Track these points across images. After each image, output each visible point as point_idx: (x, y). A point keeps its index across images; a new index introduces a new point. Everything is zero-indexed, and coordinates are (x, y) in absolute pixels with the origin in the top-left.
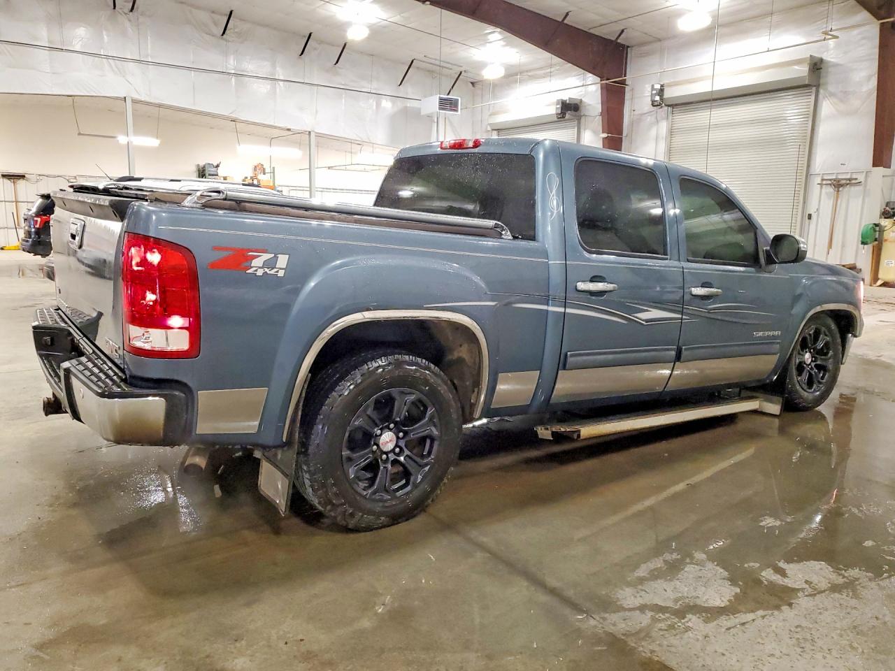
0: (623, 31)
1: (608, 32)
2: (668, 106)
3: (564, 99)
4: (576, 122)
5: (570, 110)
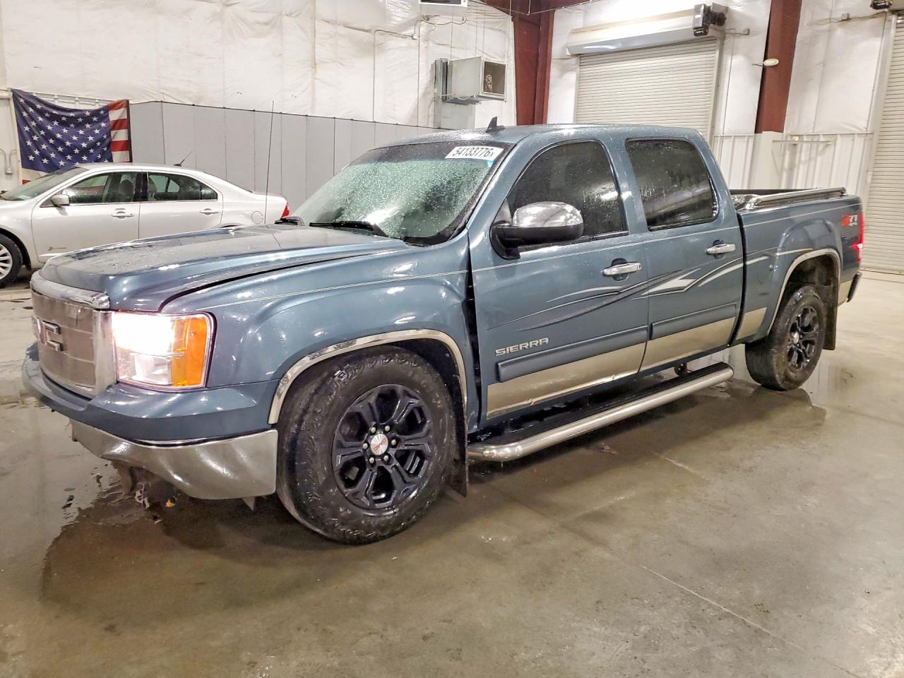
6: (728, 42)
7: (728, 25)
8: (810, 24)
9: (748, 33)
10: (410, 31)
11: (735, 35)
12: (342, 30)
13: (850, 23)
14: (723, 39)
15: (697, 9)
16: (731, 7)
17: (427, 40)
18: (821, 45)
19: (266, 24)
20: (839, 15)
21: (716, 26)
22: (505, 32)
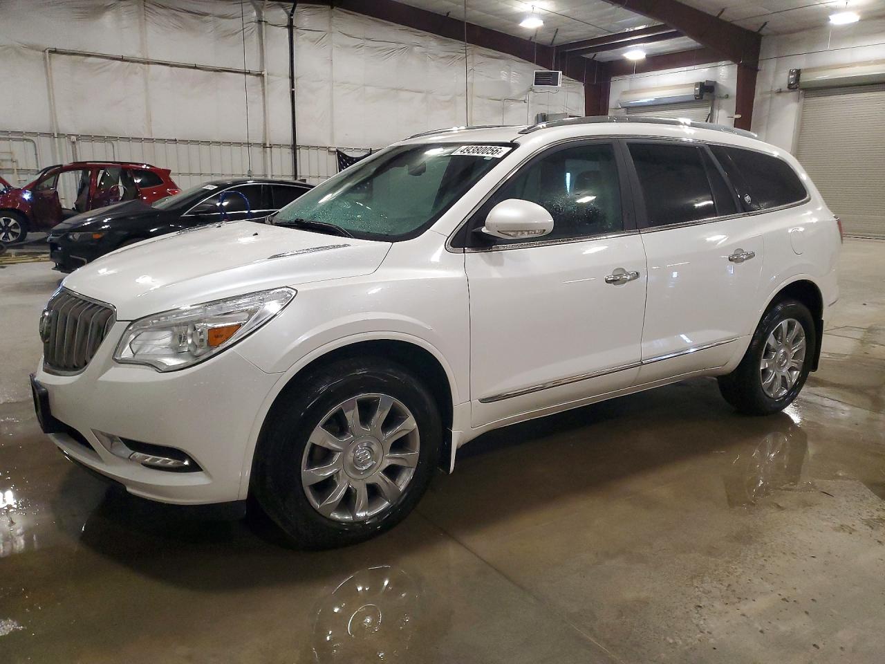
0: (766, 24)
1: (752, 25)
2: (803, 89)
3: (702, 81)
4: (710, 102)
5: (707, 92)
6: (716, 102)
7: (716, 93)
8: (761, 94)
9: (727, 96)
10: (523, 98)
11: (721, 98)
12: (487, 101)
13: (782, 94)
14: (714, 100)
15: (697, 84)
16: (718, 82)
17: (532, 102)
18: (766, 107)
19: (448, 101)
20: (776, 88)
21: (708, 93)
22: (579, 93)
